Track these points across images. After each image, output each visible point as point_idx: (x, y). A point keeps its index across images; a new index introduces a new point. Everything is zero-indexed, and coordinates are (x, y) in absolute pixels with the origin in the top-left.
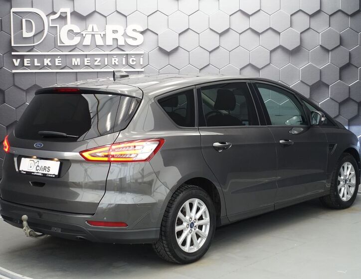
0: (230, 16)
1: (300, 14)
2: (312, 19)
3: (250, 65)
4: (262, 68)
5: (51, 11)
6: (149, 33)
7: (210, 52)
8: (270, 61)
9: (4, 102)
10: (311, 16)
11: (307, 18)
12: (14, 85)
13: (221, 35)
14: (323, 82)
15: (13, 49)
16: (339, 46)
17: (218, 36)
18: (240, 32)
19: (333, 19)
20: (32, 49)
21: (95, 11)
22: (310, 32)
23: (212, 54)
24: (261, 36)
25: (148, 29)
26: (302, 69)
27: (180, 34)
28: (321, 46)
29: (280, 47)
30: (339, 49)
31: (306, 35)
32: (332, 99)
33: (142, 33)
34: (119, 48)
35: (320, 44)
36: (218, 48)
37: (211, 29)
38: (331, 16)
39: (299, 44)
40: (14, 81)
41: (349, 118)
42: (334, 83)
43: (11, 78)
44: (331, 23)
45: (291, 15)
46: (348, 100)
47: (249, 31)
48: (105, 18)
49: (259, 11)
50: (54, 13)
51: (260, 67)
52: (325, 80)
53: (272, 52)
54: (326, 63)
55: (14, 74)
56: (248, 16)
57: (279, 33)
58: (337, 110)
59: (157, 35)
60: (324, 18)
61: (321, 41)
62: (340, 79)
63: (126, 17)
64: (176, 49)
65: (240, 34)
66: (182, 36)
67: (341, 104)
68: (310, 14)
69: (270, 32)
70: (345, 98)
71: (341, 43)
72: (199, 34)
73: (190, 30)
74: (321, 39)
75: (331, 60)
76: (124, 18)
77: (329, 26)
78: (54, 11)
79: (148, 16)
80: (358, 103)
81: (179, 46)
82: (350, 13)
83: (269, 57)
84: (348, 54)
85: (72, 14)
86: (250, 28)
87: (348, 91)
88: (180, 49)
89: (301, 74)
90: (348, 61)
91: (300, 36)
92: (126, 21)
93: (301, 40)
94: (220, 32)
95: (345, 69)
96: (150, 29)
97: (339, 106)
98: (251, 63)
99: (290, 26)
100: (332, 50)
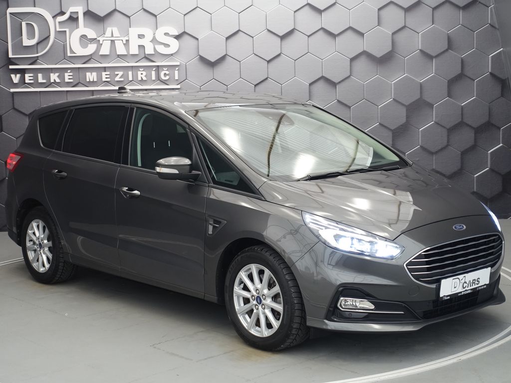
0: (295, 12)
1: (392, 7)
2: (408, 15)
3: (323, 78)
4: (340, 82)
5: (59, 11)
6: (186, 37)
7: (269, 62)
8: (351, 73)
9: (2, 130)
10: (408, 10)
11: (402, 13)
12: (14, 109)
13: (283, 38)
14: (424, 100)
15: (11, 62)
16: (447, 50)
17: (279, 40)
18: (308, 35)
19: (438, 13)
20: (36, 60)
21: (115, 10)
22: (406, 31)
23: (271, 64)
24: (337, 38)
25: (184, 33)
26: (394, 83)
27: (227, 38)
28: (420, 50)
29: (364, 53)
30: (446, 54)
31: (400, 37)
32: (438, 124)
33: (177, 37)
34: (147, 58)
35: (420, 48)
36: (279, 55)
37: (269, 30)
38: (434, 9)
39: (390, 49)
40: (13, 103)
41: (462, 150)
42: (440, 101)
43: (10, 100)
44: (435, 19)
45: (380, 9)
46: (461, 124)
47: (321, 32)
48: (128, 19)
49: (334, 4)
50: (62, 13)
51: (336, 81)
52: (428, 98)
53: (352, 60)
54: (429, 75)
55: (13, 93)
56: (319, 11)
57: (362, 35)
58: (445, 139)
59: (197, 39)
60: (424, 12)
61: (422, 44)
62: (449, 95)
63: (155, 16)
64: (223, 58)
65: (309, 36)
66: (230, 41)
67: (451, 130)
68: (406, 6)
69: (349, 34)
70: (457, 122)
71: (450, 44)
72: (253, 37)
73: (240, 33)
74: (421, 41)
75: (436, 70)
76: (153, 18)
77: (432, 24)
78: (63, 10)
79: (185, 15)
80: (474, 128)
81: (226, 54)
82: (461, 5)
83: (349, 67)
84: (460, 61)
85: (85, 14)
86: (322, 29)
87: (461, 112)
88: (228, 59)
89: (394, 90)
90: (459, 72)
91: (392, 37)
92: (155, 22)
93: (393, 43)
94: (281, 35)
95: (455, 82)
96: (187, 32)
97: (448, 132)
98: (325, 76)
99: (377, 25)
100: (437, 56)
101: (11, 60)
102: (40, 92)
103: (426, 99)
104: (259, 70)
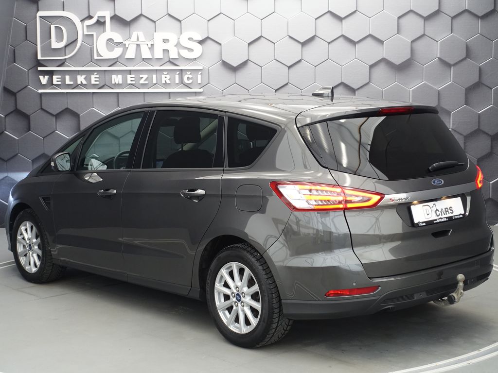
0: (316, 19)
1: (411, 16)
2: (427, 23)
3: (342, 84)
4: (359, 88)
5: (87, 15)
6: (209, 42)
7: (289, 67)
8: (370, 79)
9: (29, 130)
10: (427, 19)
11: (421, 21)
12: (42, 109)
13: (304, 44)
14: (441, 107)
15: (39, 63)
16: (465, 59)
17: (300, 46)
18: (329, 41)
19: (458, 22)
20: (64, 63)
21: (141, 15)
22: (425, 39)
23: (293, 70)
24: (356, 45)
25: (208, 38)
26: (412, 90)
27: (250, 44)
28: (438, 58)
29: (384, 60)
30: (465, 62)
31: (419, 45)
32: (455, 131)
33: (201, 42)
34: (171, 62)
35: (438, 56)
36: (299, 61)
37: (290, 37)
38: (453, 18)
39: (409, 56)
40: (41, 104)
41: (479, 156)
42: (457, 109)
43: (38, 100)
44: (454, 28)
45: (399, 18)
46: (478, 132)
47: (341, 39)
48: (154, 24)
49: (355, 12)
50: (90, 17)
51: (355, 87)
52: (445, 105)
53: (372, 67)
54: (447, 82)
55: (41, 94)
56: (340, 19)
57: (381, 42)
59: (220, 44)
60: (443, 21)
61: (440, 52)
62: (467, 103)
63: (180, 21)
64: (245, 64)
65: (329, 43)
66: (252, 46)
67: (468, 137)
68: (425, 15)
69: (369, 41)
70: (474, 130)
71: (469, 53)
72: (274, 43)
73: (262, 38)
74: (440, 50)
75: (453, 78)
76: (178, 23)
77: (450, 32)
78: (91, 14)
79: (208, 21)
80: (491, 136)
81: (248, 60)
82: (480, 14)
83: (368, 73)
84: (478, 70)
85: (112, 18)
86: (343, 36)
87: (478, 120)
88: (250, 64)
89: (412, 97)
90: (477, 80)
91: (411, 45)
92: (180, 27)
93: (412, 51)
94: (302, 41)
95: (473, 90)
96: (210, 37)
97: (465, 140)
98: (344, 82)
99: (397, 32)
100: (455, 65)
101: (40, 62)
102: (67, 93)
103: (443, 106)
104: (280, 76)
